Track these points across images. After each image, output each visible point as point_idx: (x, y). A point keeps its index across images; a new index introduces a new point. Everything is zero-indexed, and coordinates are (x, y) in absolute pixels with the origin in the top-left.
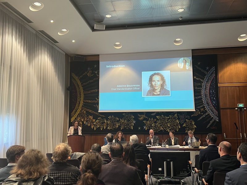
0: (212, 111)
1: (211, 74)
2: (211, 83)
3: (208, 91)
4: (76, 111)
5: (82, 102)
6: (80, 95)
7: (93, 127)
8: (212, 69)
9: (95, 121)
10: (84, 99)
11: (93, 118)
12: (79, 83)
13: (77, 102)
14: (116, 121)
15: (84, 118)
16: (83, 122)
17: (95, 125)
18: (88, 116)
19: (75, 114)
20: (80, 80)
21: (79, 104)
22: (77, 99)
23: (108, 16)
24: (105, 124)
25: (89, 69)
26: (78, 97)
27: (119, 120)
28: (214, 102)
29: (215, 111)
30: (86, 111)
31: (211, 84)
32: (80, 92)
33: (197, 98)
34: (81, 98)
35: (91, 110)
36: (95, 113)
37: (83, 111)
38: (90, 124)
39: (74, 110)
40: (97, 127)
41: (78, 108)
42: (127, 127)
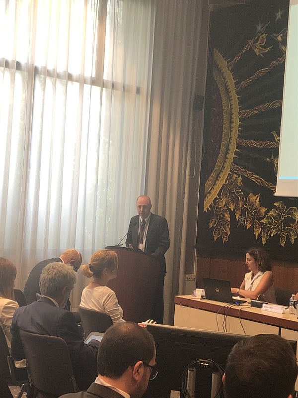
5: (233, 148)
6: (231, 122)
7: (260, 235)
9: (266, 213)
10: (239, 136)
11: (262, 204)
12: (231, 83)
13: (220, 148)
15: (237, 200)
16: (232, 215)
17: (265, 227)
18: (246, 195)
19: (215, 187)
20: (235, 70)
21: (227, 153)
22: (221, 137)
25: (259, 28)
26: (225, 131)
30: (246, 180)
32: (231, 114)
34: (233, 133)
35: (256, 176)
36: (266, 183)
37: (235, 176)
38: (252, 222)
39: (213, 175)
40: (271, 233)
41: (223, 167)
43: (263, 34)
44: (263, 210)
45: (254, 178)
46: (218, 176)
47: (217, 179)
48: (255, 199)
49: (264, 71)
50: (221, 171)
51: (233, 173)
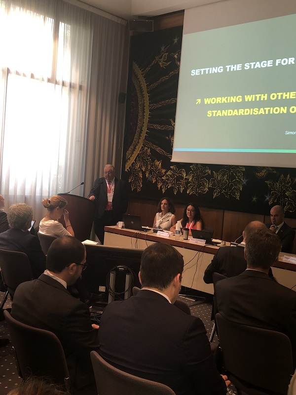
5: (145, 129)
6: (144, 112)
7: (161, 187)
9: (165, 173)
10: (149, 122)
11: (163, 167)
12: (144, 85)
13: (136, 129)
14: (205, 176)
15: (147, 166)
16: (144, 173)
17: (164, 182)
18: (153, 161)
19: (133, 155)
20: (147, 77)
21: (141, 133)
22: (137, 122)
24: (183, 182)
25: (163, 49)
26: (140, 118)
27: (212, 173)
30: (152, 150)
32: (144, 106)
34: (145, 119)
35: (159, 148)
36: (165, 153)
37: (146, 148)
38: (156, 179)
39: (132, 147)
40: (168, 186)
41: (138, 142)
42: (227, 193)
43: (165, 53)
44: (164, 171)
45: (158, 149)
46: (135, 148)
47: (134, 150)
48: (158, 164)
49: (165, 78)
50: (137, 145)
51: (145, 146)
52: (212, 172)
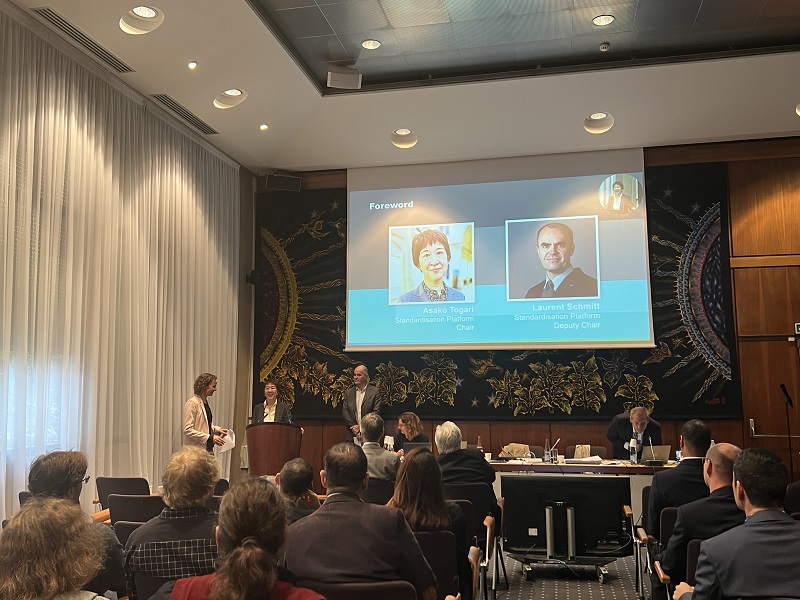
0: (711, 348)
1: (709, 228)
2: (708, 254)
3: (697, 281)
4: (275, 349)
5: (293, 321)
6: (289, 297)
7: (329, 399)
8: (711, 210)
9: (335, 379)
10: (299, 311)
11: (330, 371)
12: (286, 261)
13: (277, 320)
14: (401, 380)
15: (301, 370)
16: (297, 383)
17: (335, 392)
18: (312, 363)
19: (274, 358)
20: (289, 249)
21: (285, 325)
22: (278, 311)
23: (370, 45)
25: (314, 214)
26: (282, 305)
27: (411, 375)
28: (717, 318)
29: (719, 346)
30: (308, 349)
31: (707, 259)
32: (288, 290)
33: (660, 304)
34: (291, 308)
35: (321, 346)
36: (333, 353)
37: (297, 347)
38: (320, 388)
39: (270, 346)
41: (282, 339)
42: (435, 399)
43: (319, 220)
44: (332, 377)
45: (319, 348)
46: (276, 347)
48: (322, 367)
49: (322, 253)
50: (280, 342)
51: (295, 344)
52: (410, 373)
